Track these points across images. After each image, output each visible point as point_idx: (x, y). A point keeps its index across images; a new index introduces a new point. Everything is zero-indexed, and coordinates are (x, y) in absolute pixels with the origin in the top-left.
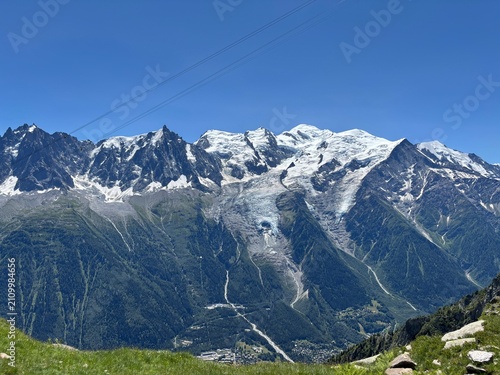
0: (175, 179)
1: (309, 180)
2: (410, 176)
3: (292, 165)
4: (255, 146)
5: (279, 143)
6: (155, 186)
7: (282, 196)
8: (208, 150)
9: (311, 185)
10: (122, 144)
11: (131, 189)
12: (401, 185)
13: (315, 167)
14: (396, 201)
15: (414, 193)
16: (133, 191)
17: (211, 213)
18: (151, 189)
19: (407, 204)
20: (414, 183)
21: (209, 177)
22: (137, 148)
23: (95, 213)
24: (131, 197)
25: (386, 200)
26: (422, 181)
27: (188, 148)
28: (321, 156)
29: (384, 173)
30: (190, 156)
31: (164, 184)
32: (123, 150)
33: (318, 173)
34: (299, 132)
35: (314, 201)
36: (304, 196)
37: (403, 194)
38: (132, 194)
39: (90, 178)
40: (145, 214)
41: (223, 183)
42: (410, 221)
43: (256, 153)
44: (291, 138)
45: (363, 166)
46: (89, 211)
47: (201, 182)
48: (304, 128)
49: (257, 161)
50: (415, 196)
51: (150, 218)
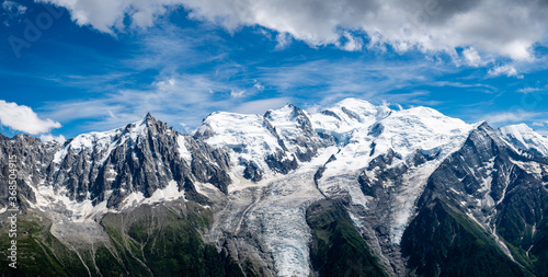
0: (162, 186)
1: (356, 180)
2: (488, 172)
3: (333, 158)
4: (278, 131)
5: (315, 126)
6: (135, 198)
7: (316, 206)
8: (210, 142)
9: (358, 188)
10: (95, 142)
11: (105, 203)
12: (478, 184)
13: (364, 161)
14: (471, 207)
15: (494, 195)
16: (107, 206)
17: (211, 236)
18: (130, 204)
19: (485, 211)
20: (494, 183)
21: (211, 181)
22: (112, 147)
23: (56, 240)
24: (105, 215)
25: (458, 207)
26: (503, 179)
27: (181, 140)
28: (373, 145)
29: (457, 168)
30: (184, 154)
31: (147, 195)
32: (95, 150)
33: (369, 169)
34: (343, 109)
35: (360, 211)
36: (347, 204)
37: (481, 196)
38: (106, 211)
39: (55, 190)
40: (120, 239)
41: (231, 189)
42: (488, 234)
43: (281, 143)
44: (332, 118)
45: (430, 159)
46: (50, 238)
47: (198, 189)
48: (351, 104)
49: (281, 155)
50: (496, 200)
51: (127, 245)
